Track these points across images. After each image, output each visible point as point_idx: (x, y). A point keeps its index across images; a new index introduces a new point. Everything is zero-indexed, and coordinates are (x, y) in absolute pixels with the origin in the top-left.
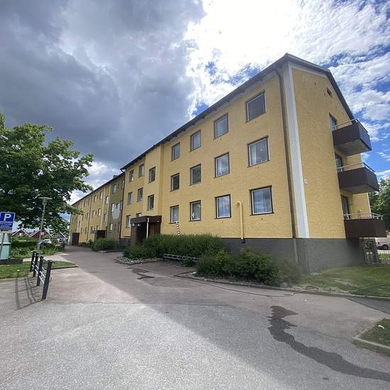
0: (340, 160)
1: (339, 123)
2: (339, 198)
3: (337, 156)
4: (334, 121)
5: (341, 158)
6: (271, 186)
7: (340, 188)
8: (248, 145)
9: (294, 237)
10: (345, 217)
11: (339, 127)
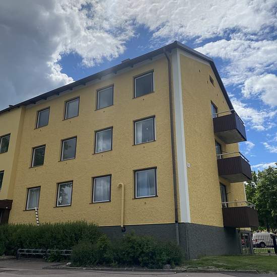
0: (220, 148)
1: (219, 111)
2: (218, 186)
3: (217, 143)
4: (215, 108)
5: (220, 145)
6: (155, 168)
7: (219, 175)
8: (134, 122)
9: (176, 222)
10: (223, 206)
11: (220, 116)
